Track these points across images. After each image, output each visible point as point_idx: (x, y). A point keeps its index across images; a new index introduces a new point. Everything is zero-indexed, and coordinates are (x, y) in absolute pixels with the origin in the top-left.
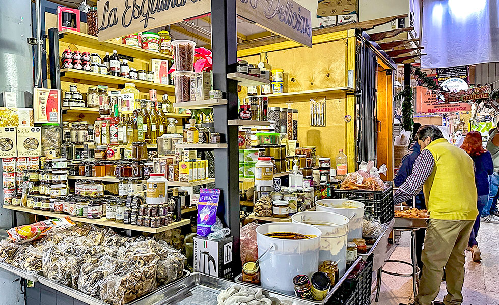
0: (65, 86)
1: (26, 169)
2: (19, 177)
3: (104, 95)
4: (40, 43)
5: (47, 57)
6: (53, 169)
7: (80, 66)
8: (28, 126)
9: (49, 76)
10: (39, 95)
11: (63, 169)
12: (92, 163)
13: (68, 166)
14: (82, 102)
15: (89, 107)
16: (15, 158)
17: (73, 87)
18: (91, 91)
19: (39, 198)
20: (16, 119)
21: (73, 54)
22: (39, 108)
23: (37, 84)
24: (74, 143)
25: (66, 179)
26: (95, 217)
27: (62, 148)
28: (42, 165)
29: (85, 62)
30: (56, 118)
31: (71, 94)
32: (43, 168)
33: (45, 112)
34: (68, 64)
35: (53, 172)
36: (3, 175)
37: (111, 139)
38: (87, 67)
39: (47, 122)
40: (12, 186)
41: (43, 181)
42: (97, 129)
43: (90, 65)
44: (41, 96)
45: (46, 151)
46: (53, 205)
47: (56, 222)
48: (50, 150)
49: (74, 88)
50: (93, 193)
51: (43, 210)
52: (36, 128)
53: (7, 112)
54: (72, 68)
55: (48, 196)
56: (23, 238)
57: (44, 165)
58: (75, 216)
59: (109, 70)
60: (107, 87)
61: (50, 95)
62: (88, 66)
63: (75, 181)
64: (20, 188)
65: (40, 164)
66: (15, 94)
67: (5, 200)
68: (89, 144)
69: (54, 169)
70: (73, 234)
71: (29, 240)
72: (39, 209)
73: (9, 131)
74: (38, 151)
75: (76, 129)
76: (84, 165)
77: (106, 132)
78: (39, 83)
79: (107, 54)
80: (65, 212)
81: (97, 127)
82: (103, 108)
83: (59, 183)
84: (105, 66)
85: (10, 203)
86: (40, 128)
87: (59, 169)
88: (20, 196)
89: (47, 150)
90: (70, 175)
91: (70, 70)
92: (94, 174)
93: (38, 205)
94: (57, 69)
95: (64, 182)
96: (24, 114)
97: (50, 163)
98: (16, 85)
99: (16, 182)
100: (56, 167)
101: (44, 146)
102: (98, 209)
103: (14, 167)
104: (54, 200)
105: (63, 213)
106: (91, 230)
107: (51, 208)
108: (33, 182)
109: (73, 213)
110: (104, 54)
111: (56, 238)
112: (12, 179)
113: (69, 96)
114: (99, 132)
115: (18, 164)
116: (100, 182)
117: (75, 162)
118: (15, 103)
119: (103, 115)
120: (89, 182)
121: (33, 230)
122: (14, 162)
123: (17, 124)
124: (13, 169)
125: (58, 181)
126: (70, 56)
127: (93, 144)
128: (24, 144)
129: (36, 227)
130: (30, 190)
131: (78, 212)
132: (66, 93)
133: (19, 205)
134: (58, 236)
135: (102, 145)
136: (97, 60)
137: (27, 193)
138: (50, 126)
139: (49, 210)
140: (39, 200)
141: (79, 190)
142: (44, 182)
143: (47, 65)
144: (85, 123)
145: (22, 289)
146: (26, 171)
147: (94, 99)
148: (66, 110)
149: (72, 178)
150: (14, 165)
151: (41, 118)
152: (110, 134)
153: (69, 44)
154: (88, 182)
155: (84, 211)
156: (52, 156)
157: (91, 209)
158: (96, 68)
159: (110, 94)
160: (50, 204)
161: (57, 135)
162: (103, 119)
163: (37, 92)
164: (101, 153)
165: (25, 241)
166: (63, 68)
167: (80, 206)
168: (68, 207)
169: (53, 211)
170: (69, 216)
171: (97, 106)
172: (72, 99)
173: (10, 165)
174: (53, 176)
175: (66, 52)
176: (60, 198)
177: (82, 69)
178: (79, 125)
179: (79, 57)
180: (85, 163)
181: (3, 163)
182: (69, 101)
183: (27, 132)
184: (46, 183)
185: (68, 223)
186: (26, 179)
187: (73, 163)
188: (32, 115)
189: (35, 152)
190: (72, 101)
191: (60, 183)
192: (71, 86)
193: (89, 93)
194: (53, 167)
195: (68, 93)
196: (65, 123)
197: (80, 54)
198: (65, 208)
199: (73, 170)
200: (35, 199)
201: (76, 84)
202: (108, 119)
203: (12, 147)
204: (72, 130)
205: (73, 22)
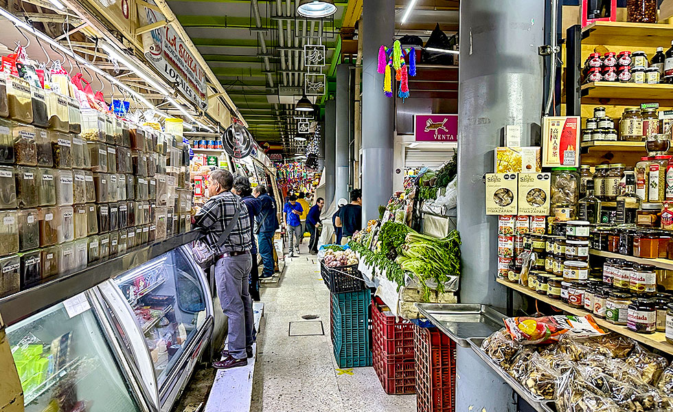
0: (587, 110)
1: (528, 233)
2: (518, 243)
3: (650, 119)
4: (555, 52)
5: (562, 72)
6: (568, 236)
7: (612, 76)
8: (534, 173)
9: (563, 98)
10: (551, 127)
11: (583, 238)
12: (634, 232)
13: (590, 233)
14: (613, 132)
15: (623, 140)
16: (514, 216)
17: (599, 110)
18: (628, 114)
19: (546, 278)
20: (519, 162)
21: (603, 60)
22: (550, 145)
23: (547, 112)
24: (598, 197)
25: (587, 254)
26: (641, 328)
27: (581, 205)
28: (550, 228)
29: (622, 68)
30: (572, 159)
31: (596, 121)
32: (550, 233)
33: (558, 151)
34: (594, 75)
35: (567, 242)
36: (498, 237)
37: (665, 193)
38: (626, 76)
39: (559, 166)
40: (509, 254)
41: (551, 253)
42: (639, 176)
43: (630, 71)
44: (553, 128)
45: (556, 209)
46: (566, 292)
47: (571, 321)
48: (562, 207)
49: (601, 112)
50: (637, 285)
51: (551, 297)
52: (543, 174)
53: (508, 153)
54: (601, 80)
55: (557, 276)
56: (525, 337)
57: (553, 229)
58: (604, 318)
59: (662, 76)
60: (657, 105)
61: (565, 124)
62: (627, 73)
63: (604, 259)
64: (519, 257)
65: (547, 226)
66: (519, 128)
67: (499, 272)
68: (628, 200)
69: (570, 237)
70: (601, 350)
71: (533, 342)
72: (544, 293)
73: (510, 179)
74: (544, 209)
75: (602, 176)
76: (618, 235)
77: (657, 181)
78: (550, 109)
79: (659, 49)
80: (586, 307)
81: (641, 171)
82: (653, 140)
83: (575, 258)
84: (655, 70)
85: (506, 276)
86: (549, 174)
87: (576, 238)
88: (518, 270)
89: (558, 207)
90: (593, 248)
91: (597, 84)
92: (637, 251)
93: (542, 287)
94: (576, 86)
95: (584, 259)
96: (529, 155)
97: (562, 227)
98: (521, 117)
99: (515, 249)
100: (572, 233)
101: (554, 200)
102: (648, 317)
103: (513, 228)
104: (568, 285)
105: (582, 308)
106: (633, 350)
107: (562, 295)
108: (538, 253)
109: (600, 312)
110: (652, 51)
111: (574, 349)
112: (510, 245)
113: (593, 126)
114: (644, 181)
115: (518, 225)
116: (652, 269)
117: (601, 228)
118: (518, 140)
119: (652, 151)
120: (631, 266)
121: (539, 327)
122: (513, 221)
123: (520, 169)
124: (511, 231)
125: (574, 256)
126: (598, 63)
127: (634, 200)
128: (527, 197)
129: (544, 324)
130: (533, 263)
131: (610, 314)
132: (588, 121)
133: (516, 282)
134: (578, 349)
135: (648, 202)
136: (642, 61)
137: (528, 267)
138: (563, 171)
139: (558, 298)
140: (546, 280)
141: (610, 275)
142: (553, 254)
143: (562, 82)
144: (619, 166)
145: (513, 397)
146: (529, 235)
147: (634, 127)
148: (588, 147)
149: (595, 253)
150: (512, 226)
151: (552, 160)
152: (666, 182)
153: (595, 46)
154: (628, 265)
155: (620, 314)
156: (564, 216)
157: (635, 315)
158: (640, 76)
159: (661, 116)
160: (562, 290)
161: (573, 185)
162: (653, 158)
163: (548, 122)
164: (650, 216)
165: (528, 342)
166: (587, 83)
167: (613, 304)
168: (591, 300)
169: (566, 301)
170: (592, 315)
171: (637, 139)
172: (598, 128)
173: (509, 225)
174: (567, 248)
175: (592, 57)
176: (578, 284)
177: (617, 80)
178: (607, 170)
179: (613, 62)
180: (619, 231)
181: (499, 221)
182: (591, 133)
183: (532, 180)
184: (555, 256)
185: (591, 328)
186: (528, 246)
187: (599, 230)
188: (539, 156)
189: (541, 208)
190: (598, 132)
191: (576, 260)
192: (596, 110)
193: (625, 117)
194: (567, 233)
195: (592, 121)
196: (584, 167)
197: (614, 56)
198: (586, 302)
199: (598, 241)
200: (540, 278)
201: (604, 106)
202: (663, 158)
203: (512, 200)
204: (595, 177)
205: (604, 10)
